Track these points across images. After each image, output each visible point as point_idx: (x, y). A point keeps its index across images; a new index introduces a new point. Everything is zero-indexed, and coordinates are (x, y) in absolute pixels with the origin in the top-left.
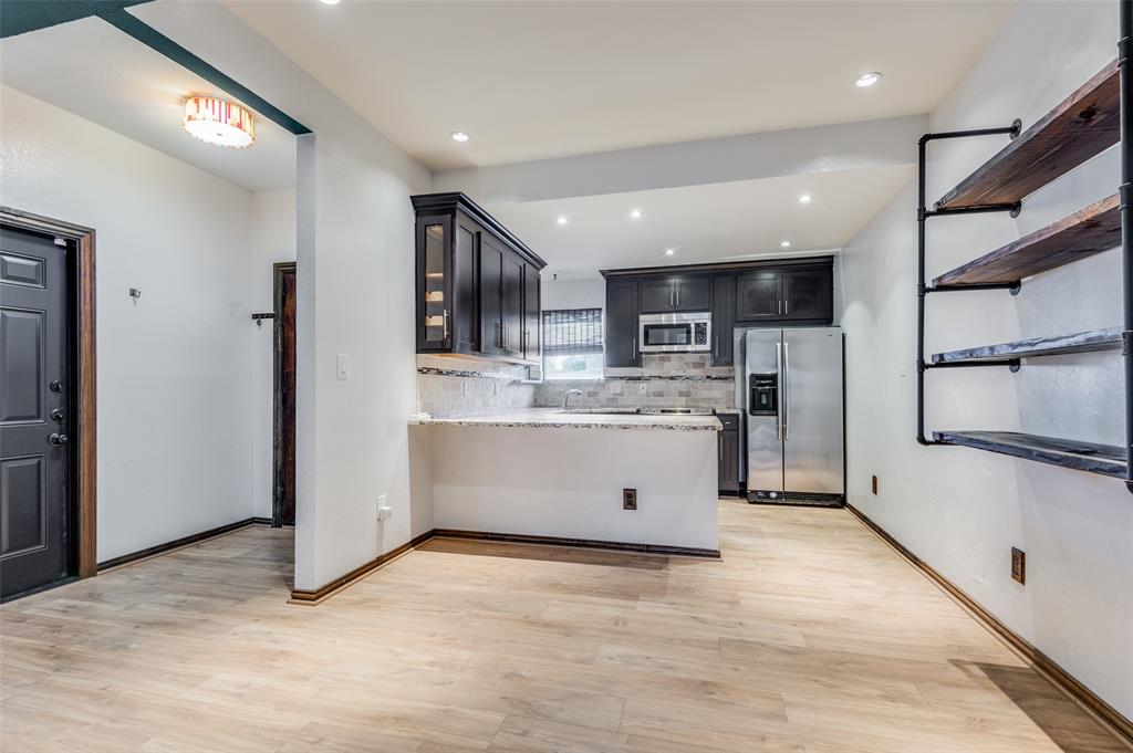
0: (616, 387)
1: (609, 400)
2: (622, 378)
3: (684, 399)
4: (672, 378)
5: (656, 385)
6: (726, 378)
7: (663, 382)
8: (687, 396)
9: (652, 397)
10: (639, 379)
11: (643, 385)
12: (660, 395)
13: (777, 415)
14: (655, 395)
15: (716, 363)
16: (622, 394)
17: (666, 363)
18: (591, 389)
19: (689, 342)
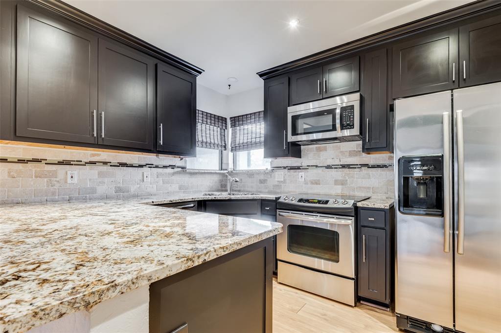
0: (280, 175)
1: (275, 186)
2: (285, 168)
3: (340, 187)
4: (329, 167)
5: (312, 174)
6: (385, 166)
7: (320, 170)
8: (342, 184)
9: (309, 185)
10: (298, 168)
11: (301, 173)
12: (316, 183)
13: (442, 215)
14: (312, 183)
15: (367, 150)
16: (284, 182)
17: (322, 153)
18: (262, 177)
19: (334, 128)
